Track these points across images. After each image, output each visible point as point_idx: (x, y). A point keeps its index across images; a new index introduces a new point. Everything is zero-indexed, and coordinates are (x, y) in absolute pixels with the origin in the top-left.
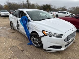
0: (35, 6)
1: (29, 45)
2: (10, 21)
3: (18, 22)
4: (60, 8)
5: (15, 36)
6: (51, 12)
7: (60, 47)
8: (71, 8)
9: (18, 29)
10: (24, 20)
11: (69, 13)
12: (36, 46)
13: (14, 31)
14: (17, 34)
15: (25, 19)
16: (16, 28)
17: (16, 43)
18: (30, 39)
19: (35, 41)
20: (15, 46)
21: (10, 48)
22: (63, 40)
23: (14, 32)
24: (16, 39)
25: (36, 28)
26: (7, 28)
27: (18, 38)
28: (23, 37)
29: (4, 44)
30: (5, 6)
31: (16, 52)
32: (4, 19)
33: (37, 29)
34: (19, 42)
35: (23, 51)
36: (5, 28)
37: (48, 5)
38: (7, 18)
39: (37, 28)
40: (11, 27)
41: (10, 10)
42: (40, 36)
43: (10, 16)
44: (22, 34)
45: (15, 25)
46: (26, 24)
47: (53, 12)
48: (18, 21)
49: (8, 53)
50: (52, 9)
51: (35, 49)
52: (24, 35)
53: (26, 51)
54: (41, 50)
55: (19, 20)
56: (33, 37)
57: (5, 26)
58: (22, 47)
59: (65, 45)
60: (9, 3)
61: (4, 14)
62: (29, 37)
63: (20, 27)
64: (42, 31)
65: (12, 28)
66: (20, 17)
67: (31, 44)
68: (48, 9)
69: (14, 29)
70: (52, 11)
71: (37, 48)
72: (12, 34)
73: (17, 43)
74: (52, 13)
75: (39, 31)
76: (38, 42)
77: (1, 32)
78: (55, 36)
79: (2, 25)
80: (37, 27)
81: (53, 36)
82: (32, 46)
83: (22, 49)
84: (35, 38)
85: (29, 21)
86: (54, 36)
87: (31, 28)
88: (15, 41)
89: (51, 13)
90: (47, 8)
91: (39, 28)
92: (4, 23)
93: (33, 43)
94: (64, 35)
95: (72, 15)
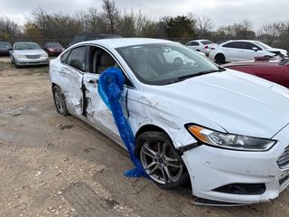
0: (136, 22)
1: (132, 179)
2: (54, 85)
3: (84, 89)
4: (229, 29)
5: (73, 141)
6: (197, 44)
7: (260, 188)
8: (270, 27)
9: (85, 113)
10: (111, 84)
11: (266, 49)
12: (160, 182)
13: (69, 123)
14: (80, 133)
15: (113, 77)
16: (79, 112)
17: (82, 170)
18: (135, 157)
19: (154, 163)
20: (79, 184)
21: (64, 191)
22: (271, 160)
23: (69, 127)
24: (82, 151)
25: (161, 114)
26: (42, 111)
27: (87, 151)
28: (106, 146)
29: (39, 173)
30: (26, 26)
31: (87, 208)
32: (26, 74)
33: (165, 116)
34: (95, 167)
35: (112, 203)
36: (34, 109)
37: (183, 18)
38: (37, 70)
39: (166, 113)
40: (57, 107)
41: (47, 41)
42: (177, 145)
43: (54, 66)
44: (100, 133)
45: (74, 100)
46: (119, 96)
47: (204, 43)
48: (83, 85)
49: (57, 212)
50: (200, 32)
51: (157, 195)
52: (107, 137)
53: (126, 203)
54: (182, 198)
55: (91, 82)
56: (146, 146)
57: (33, 103)
58: (106, 187)
59: (277, 179)
60: (43, 17)
61: (28, 57)
62: (131, 145)
63: (93, 107)
64: (187, 126)
65: (62, 110)
66: (92, 72)
67: (141, 173)
68: (186, 34)
69: (67, 114)
70: (198, 41)
71: (164, 191)
72: (62, 133)
73: (86, 171)
74: (201, 46)
75: (172, 125)
76: (169, 168)
77: (22, 125)
78: (240, 146)
79: (22, 100)
80: (161, 111)
81: (233, 146)
82: (142, 182)
83: (107, 195)
84: (156, 151)
85: (130, 84)
86: (235, 146)
87: (137, 113)
88: (78, 160)
89: (198, 47)
90: (180, 29)
91: (170, 115)
92: (30, 90)
93: (148, 172)
94: (276, 141)
95: (277, 53)
